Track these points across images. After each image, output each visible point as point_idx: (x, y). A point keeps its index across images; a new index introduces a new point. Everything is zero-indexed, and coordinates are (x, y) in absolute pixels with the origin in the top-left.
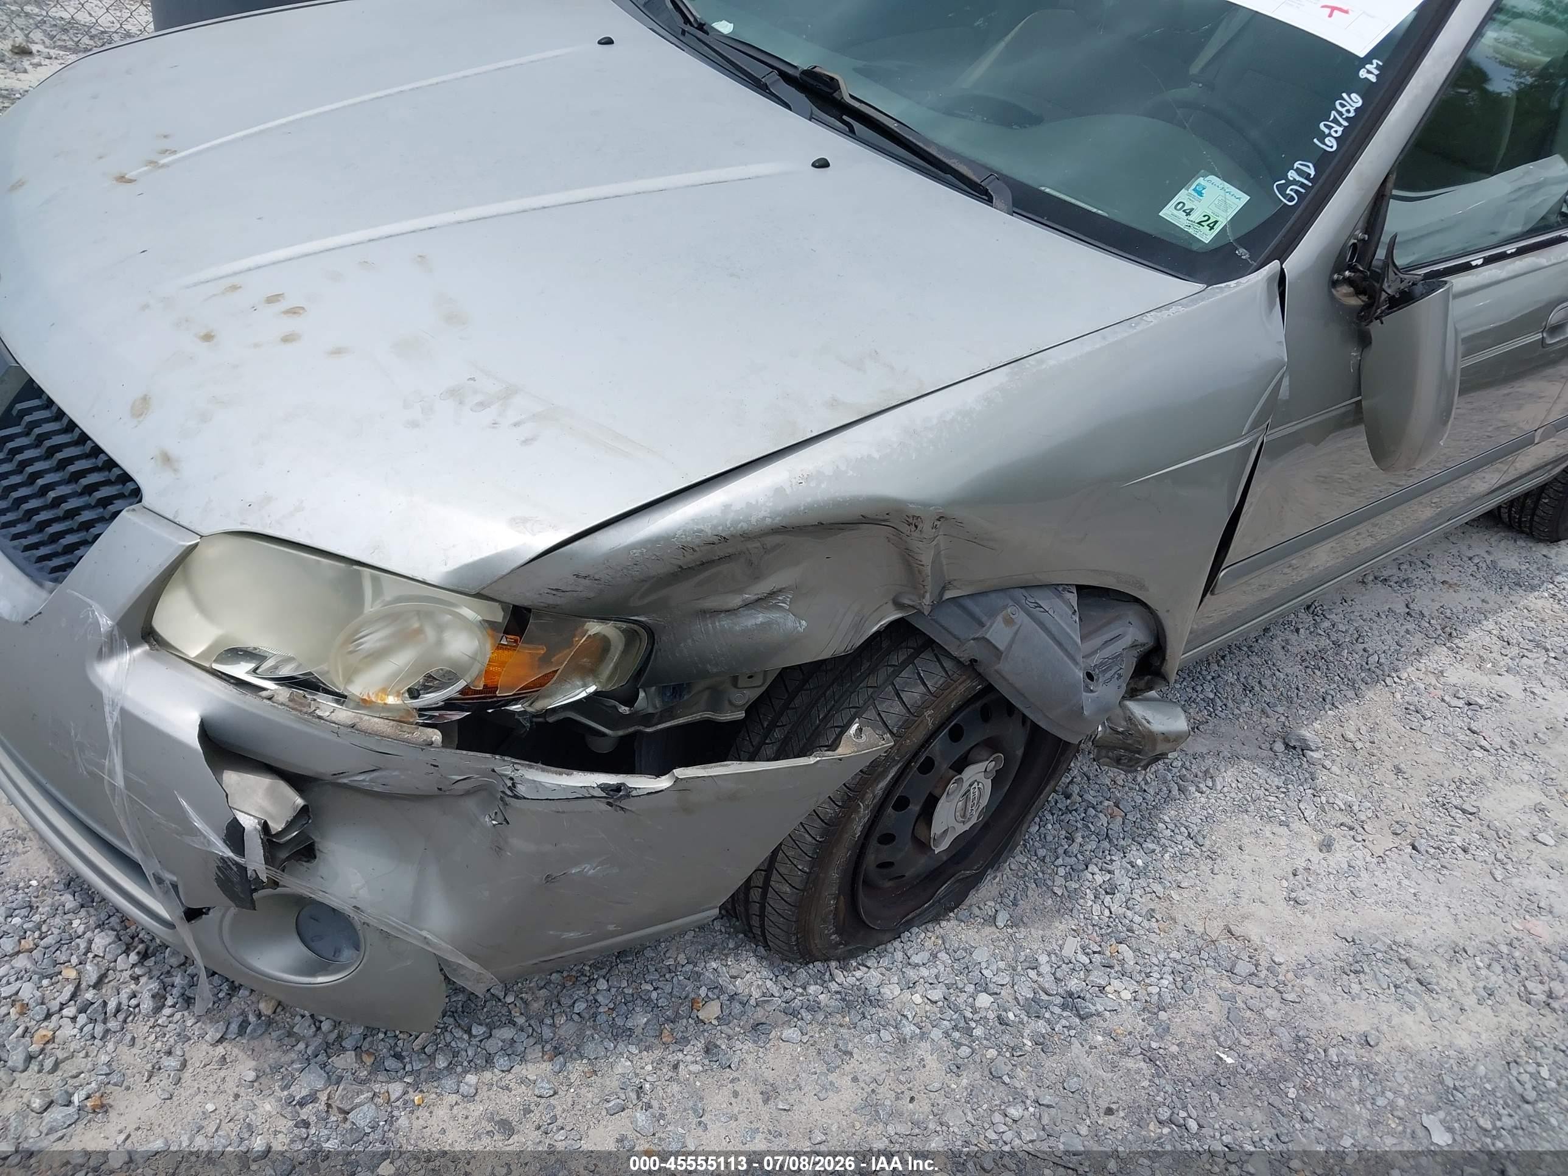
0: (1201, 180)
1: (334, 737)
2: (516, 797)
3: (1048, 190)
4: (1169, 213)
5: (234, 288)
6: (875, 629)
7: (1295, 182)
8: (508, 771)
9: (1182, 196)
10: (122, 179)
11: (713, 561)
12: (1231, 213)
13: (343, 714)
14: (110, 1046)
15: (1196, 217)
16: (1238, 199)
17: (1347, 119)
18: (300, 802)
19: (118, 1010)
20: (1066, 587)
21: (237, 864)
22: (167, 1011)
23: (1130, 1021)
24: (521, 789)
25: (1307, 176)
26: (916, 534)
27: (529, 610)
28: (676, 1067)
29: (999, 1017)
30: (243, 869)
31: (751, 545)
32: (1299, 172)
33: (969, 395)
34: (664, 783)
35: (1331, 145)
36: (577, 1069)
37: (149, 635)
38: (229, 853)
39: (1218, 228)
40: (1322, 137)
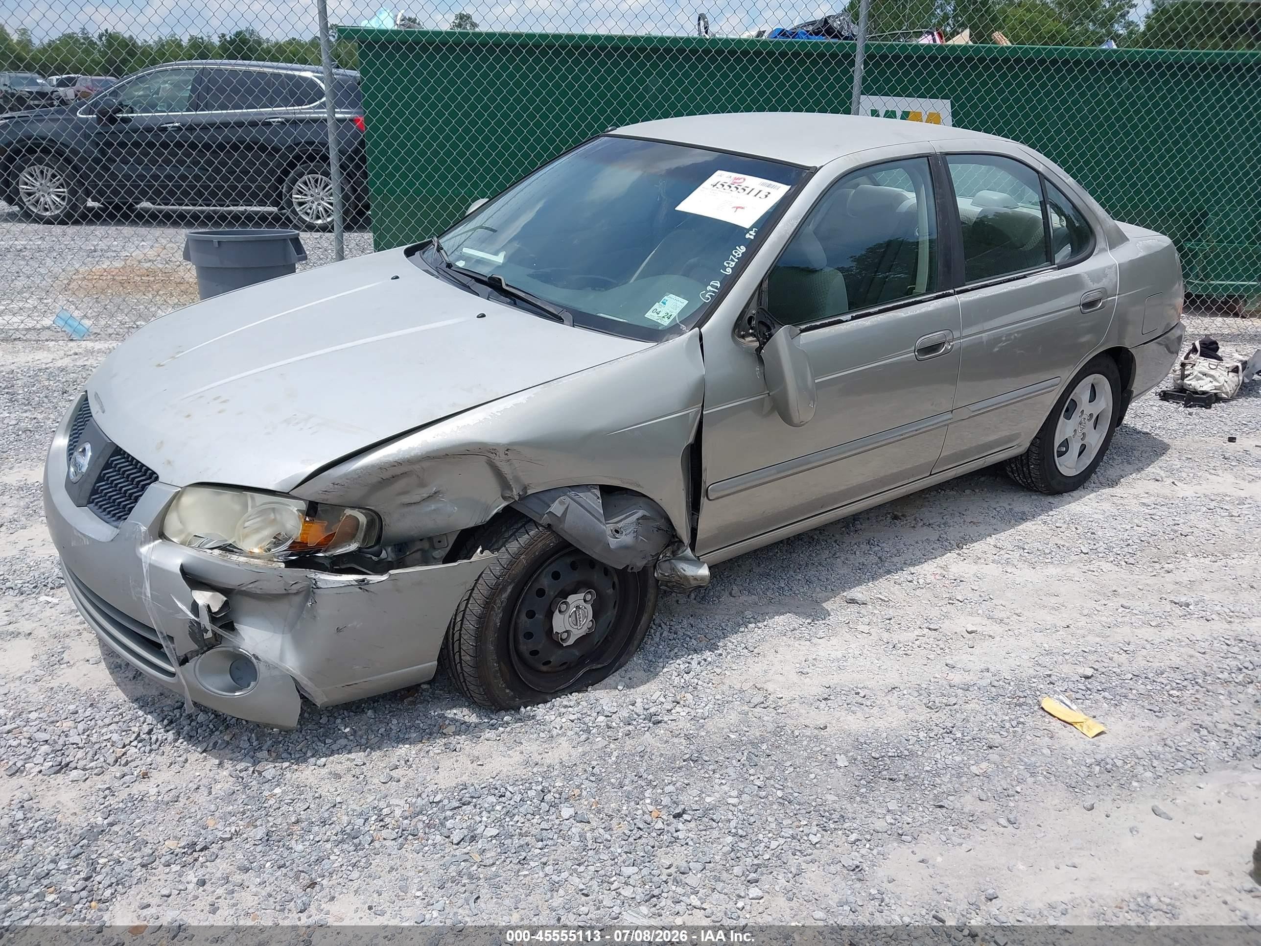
0: (666, 298)
1: (237, 567)
2: (318, 588)
3: (601, 315)
4: (650, 315)
5: (201, 397)
6: (495, 511)
7: (710, 291)
8: (313, 576)
9: (656, 306)
10: (159, 365)
11: (398, 476)
12: (678, 310)
13: (242, 559)
14: (153, 755)
15: (661, 315)
16: (682, 303)
17: (738, 258)
18: (225, 599)
19: (157, 740)
20: (593, 486)
21: (196, 622)
22: (180, 741)
23: (685, 725)
24: (319, 584)
25: (716, 288)
26: (497, 458)
27: (317, 503)
28: (427, 752)
29: (607, 725)
30: (199, 624)
31: (417, 467)
32: (712, 286)
33: (521, 398)
34: (384, 577)
35: (729, 271)
36: (376, 754)
37: (162, 535)
38: (193, 617)
39: (672, 318)
40: (725, 268)
